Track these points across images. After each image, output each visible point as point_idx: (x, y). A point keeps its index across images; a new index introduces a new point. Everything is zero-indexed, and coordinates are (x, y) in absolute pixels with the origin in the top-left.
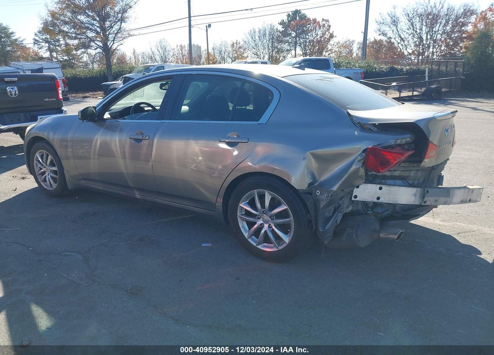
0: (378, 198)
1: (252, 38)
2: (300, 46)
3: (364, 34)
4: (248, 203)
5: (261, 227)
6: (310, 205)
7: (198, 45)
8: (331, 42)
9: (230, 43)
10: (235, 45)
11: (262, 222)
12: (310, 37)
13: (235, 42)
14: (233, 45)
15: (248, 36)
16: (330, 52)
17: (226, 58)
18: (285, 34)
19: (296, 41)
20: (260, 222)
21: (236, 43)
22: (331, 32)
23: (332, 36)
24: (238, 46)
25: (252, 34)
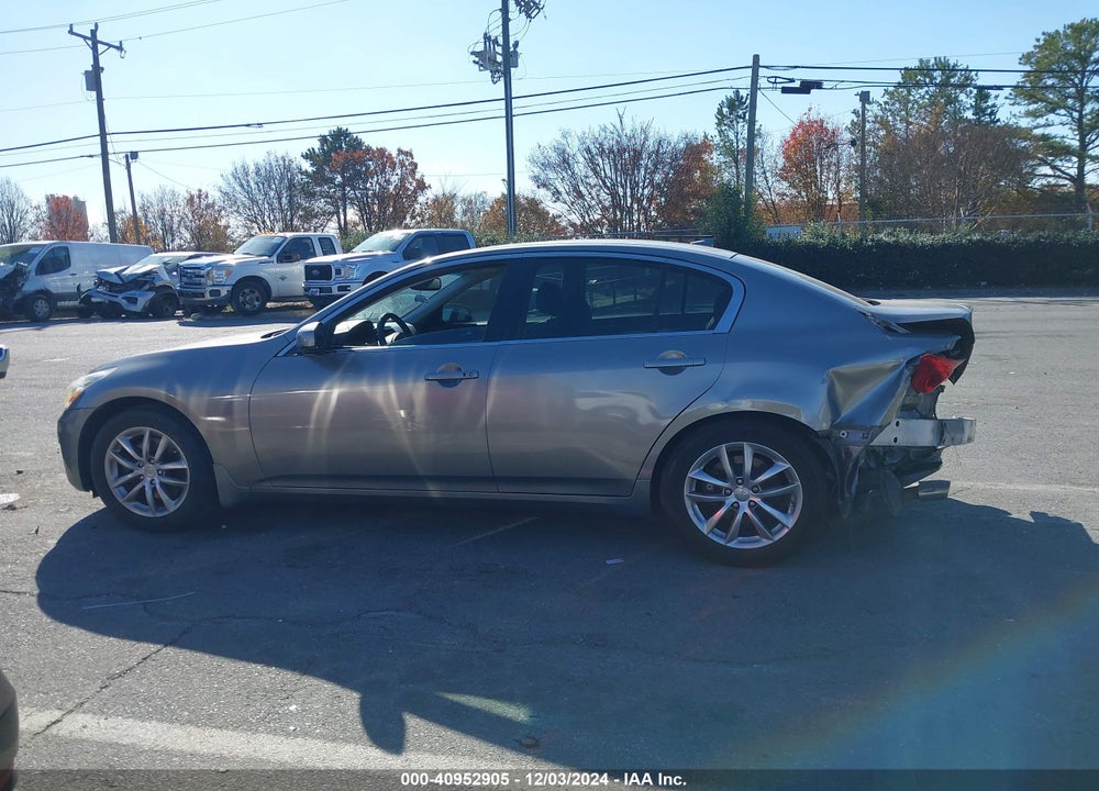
0: (896, 440)
1: (242, 186)
2: (352, 203)
3: (509, 185)
4: (704, 470)
5: (734, 508)
6: (831, 455)
7: (76, 198)
8: (421, 199)
9: (183, 194)
10: (196, 200)
11: (735, 500)
12: (373, 185)
13: (195, 193)
14: (191, 200)
15: (232, 180)
16: (419, 219)
17: (175, 226)
18: (318, 177)
19: (344, 195)
20: (731, 500)
21: (199, 196)
22: (418, 176)
23: (422, 186)
24: (204, 203)
25: (241, 175)
